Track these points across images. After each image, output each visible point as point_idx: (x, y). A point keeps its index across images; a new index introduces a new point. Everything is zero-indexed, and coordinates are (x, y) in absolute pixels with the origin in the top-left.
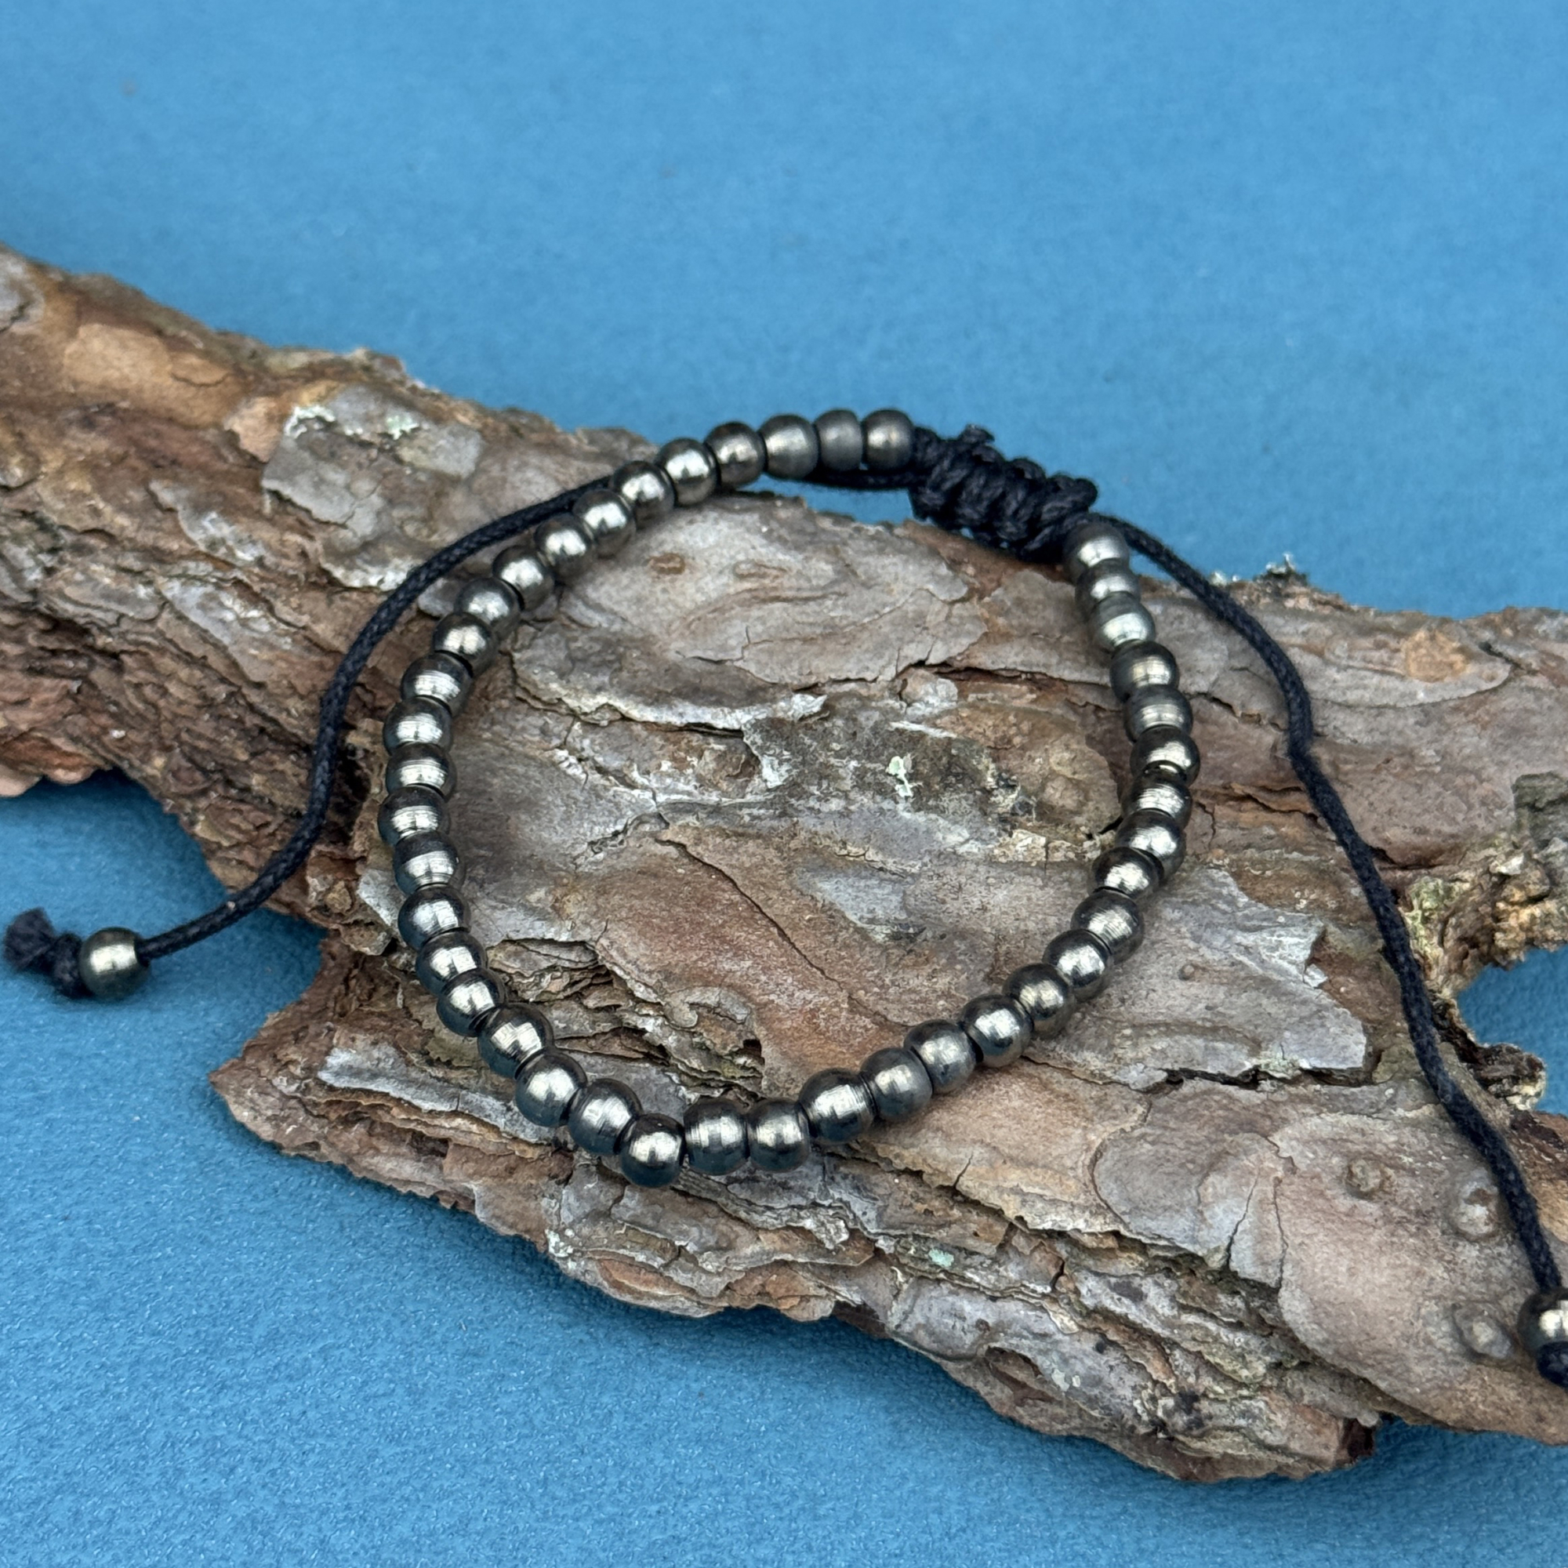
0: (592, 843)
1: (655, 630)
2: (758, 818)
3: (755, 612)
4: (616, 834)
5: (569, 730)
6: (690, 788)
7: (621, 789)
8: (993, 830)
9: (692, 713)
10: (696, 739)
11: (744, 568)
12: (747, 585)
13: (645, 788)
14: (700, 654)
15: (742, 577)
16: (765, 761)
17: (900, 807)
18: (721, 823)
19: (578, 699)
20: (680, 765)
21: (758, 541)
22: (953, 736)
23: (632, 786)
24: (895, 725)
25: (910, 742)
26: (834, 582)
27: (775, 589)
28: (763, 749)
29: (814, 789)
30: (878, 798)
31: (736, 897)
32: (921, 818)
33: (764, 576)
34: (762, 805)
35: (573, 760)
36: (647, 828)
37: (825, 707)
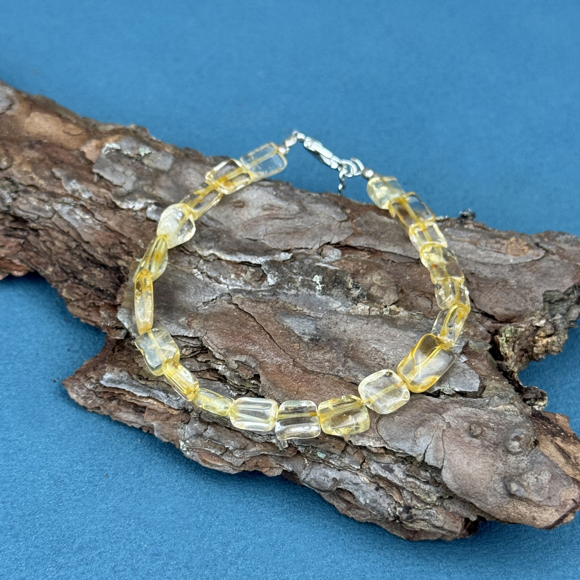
0: (204, 303)
1: (232, 228)
2: (265, 295)
3: (269, 223)
4: (213, 300)
5: (199, 262)
6: (241, 284)
7: (216, 284)
8: (350, 303)
9: (244, 258)
10: (244, 267)
11: (266, 206)
12: (267, 213)
13: (225, 284)
14: (248, 237)
15: (265, 210)
16: (269, 275)
17: (317, 293)
18: (251, 297)
19: (202, 251)
20: (238, 276)
21: (272, 197)
22: (338, 269)
23: (220, 283)
24: (317, 264)
25: (321, 271)
26: (298, 213)
27: (277, 214)
28: (268, 271)
29: (286, 286)
30: (309, 290)
31: (255, 324)
32: (324, 298)
33: (273, 210)
34: (266, 291)
35: (199, 273)
36: (224, 298)
37: (292, 257)
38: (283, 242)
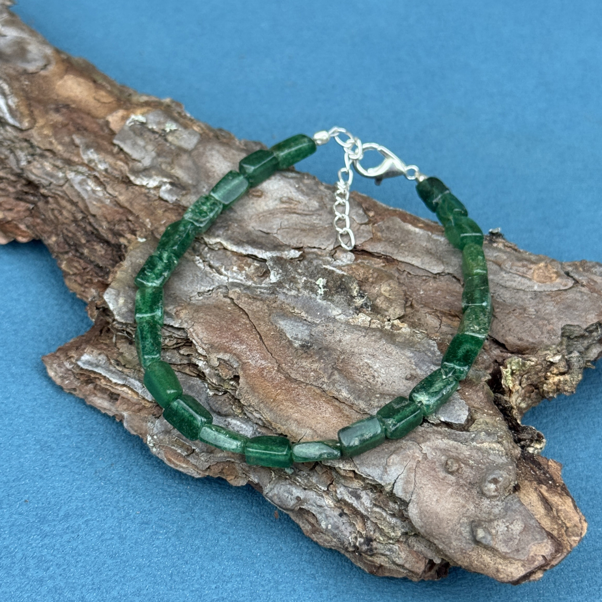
0: (199, 293)
1: (246, 217)
2: (263, 293)
3: (286, 217)
5: (203, 249)
6: (242, 278)
7: (217, 274)
8: (352, 312)
9: (251, 250)
10: (249, 260)
11: (284, 199)
12: (284, 206)
13: (225, 275)
14: (261, 229)
15: (283, 202)
16: (272, 272)
17: (318, 297)
18: (249, 293)
19: (209, 238)
20: (241, 269)
21: (293, 190)
22: (345, 274)
23: (221, 274)
24: (324, 266)
25: (328, 274)
26: (318, 210)
27: (295, 209)
28: (273, 268)
29: (287, 286)
30: (310, 293)
31: (248, 322)
32: (324, 303)
33: (291, 203)
34: (266, 288)
35: (201, 261)
36: (221, 290)
37: (301, 256)
38: (296, 239)
